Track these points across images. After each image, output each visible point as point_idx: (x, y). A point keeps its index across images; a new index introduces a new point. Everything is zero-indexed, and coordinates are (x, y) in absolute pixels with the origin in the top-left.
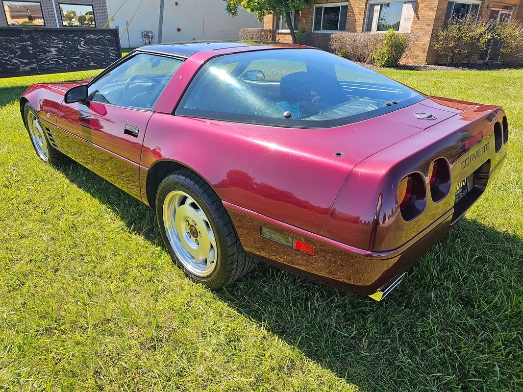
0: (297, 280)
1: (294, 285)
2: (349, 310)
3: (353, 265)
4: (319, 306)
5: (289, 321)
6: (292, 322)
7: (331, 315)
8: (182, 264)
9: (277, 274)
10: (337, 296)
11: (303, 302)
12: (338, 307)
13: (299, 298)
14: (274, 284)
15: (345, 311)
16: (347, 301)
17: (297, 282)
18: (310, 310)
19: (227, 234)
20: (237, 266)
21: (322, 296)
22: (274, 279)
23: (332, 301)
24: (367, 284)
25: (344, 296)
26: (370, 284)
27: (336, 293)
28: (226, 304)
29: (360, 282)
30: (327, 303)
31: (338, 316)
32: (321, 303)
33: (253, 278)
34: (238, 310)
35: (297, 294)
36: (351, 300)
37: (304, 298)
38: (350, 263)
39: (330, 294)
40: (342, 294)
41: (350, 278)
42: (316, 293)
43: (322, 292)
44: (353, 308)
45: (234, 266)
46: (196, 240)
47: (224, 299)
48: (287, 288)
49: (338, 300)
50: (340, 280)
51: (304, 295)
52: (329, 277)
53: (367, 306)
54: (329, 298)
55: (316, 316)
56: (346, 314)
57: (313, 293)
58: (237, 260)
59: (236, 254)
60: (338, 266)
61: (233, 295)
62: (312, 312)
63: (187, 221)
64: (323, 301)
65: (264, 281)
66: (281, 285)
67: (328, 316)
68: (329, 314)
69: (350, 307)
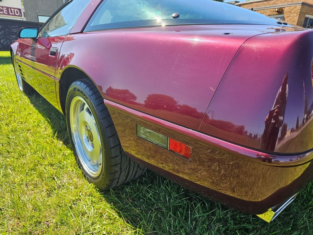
0: (181, 189)
1: (178, 193)
2: (231, 224)
3: (238, 176)
4: (199, 217)
5: (167, 230)
6: (169, 231)
7: (211, 228)
8: (81, 165)
9: (163, 182)
10: (219, 209)
11: (184, 212)
12: (219, 220)
13: (180, 206)
14: (159, 191)
15: (226, 225)
16: (229, 215)
17: (181, 191)
18: (189, 221)
19: (110, 136)
20: (121, 169)
21: (204, 207)
22: (160, 187)
23: (213, 214)
24: (256, 200)
25: (226, 209)
26: (260, 200)
27: (218, 205)
28: (109, 205)
29: (246, 196)
30: (208, 216)
31: (218, 230)
32: (201, 215)
33: (141, 183)
34: (119, 213)
35: (179, 203)
36: (233, 215)
37: (186, 207)
38: (234, 173)
39: (212, 206)
40: (224, 208)
41: (234, 190)
42: (198, 203)
43: (204, 203)
44: (236, 224)
45: (117, 168)
46: (92, 143)
47: (109, 201)
48: (170, 196)
49: (220, 213)
50: (223, 192)
51: (186, 204)
52: (211, 187)
53: (250, 223)
54: (211, 210)
55: (195, 228)
56: (227, 229)
57: (195, 204)
58: (121, 163)
59: (119, 157)
60: (222, 176)
61: (119, 197)
62: (192, 223)
63: (86, 126)
64: (204, 213)
65: (150, 187)
66: (165, 192)
67: (208, 229)
68: (209, 227)
69: (232, 222)
